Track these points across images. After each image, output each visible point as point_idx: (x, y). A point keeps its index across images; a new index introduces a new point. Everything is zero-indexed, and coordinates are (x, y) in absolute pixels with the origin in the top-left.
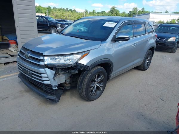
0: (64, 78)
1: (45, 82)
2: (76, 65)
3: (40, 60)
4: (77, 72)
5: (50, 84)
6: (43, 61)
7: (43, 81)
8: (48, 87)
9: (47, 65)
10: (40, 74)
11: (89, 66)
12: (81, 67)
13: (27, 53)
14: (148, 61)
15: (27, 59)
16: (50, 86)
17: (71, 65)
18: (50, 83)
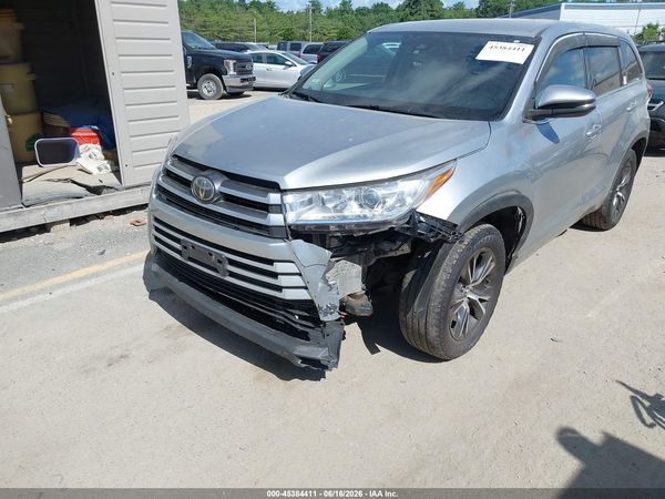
0: (357, 277)
1: (288, 295)
2: (408, 223)
3: (266, 208)
4: (406, 249)
5: (311, 302)
6: (281, 212)
7: (279, 289)
8: (297, 312)
9: (297, 226)
10: (271, 262)
11: (456, 226)
12: (431, 231)
13: (205, 181)
14: (620, 194)
15: (206, 202)
16: (309, 307)
17: (390, 222)
18: (307, 297)
